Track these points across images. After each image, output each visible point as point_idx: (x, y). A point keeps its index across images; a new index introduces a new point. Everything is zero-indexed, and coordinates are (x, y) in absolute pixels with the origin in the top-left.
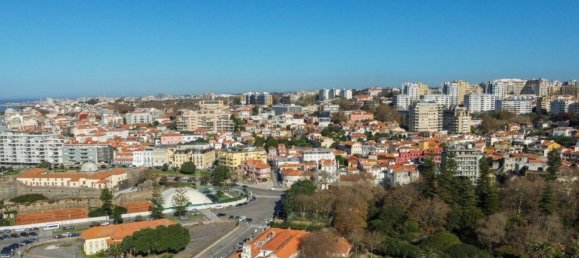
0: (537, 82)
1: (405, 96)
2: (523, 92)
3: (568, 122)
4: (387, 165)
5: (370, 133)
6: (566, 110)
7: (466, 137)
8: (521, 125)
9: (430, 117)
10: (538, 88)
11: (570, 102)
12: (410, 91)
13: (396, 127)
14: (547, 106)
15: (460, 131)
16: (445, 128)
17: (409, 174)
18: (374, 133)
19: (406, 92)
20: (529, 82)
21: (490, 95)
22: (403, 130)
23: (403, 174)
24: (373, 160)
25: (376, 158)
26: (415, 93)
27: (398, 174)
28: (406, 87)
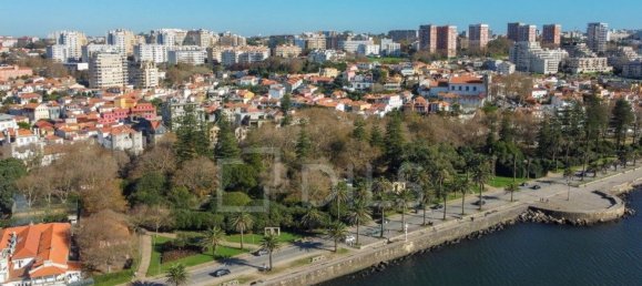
0: (198, 33)
1: (63, 47)
2: (184, 43)
3: (246, 71)
4: (94, 129)
5: (45, 92)
6: (237, 61)
7: (156, 91)
8: (205, 76)
9: (115, 70)
10: (199, 39)
11: (240, 53)
12: (67, 40)
13: (72, 83)
14: (218, 57)
15: (148, 85)
16: (130, 82)
17: (131, 136)
18: (49, 92)
19: (62, 41)
20: (190, 33)
21: (161, 46)
22: (83, 87)
23: (123, 137)
24: (73, 124)
25: (75, 121)
26: (73, 44)
27: (118, 137)
28: (62, 36)
